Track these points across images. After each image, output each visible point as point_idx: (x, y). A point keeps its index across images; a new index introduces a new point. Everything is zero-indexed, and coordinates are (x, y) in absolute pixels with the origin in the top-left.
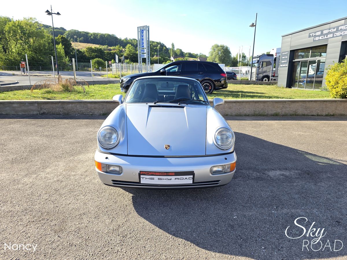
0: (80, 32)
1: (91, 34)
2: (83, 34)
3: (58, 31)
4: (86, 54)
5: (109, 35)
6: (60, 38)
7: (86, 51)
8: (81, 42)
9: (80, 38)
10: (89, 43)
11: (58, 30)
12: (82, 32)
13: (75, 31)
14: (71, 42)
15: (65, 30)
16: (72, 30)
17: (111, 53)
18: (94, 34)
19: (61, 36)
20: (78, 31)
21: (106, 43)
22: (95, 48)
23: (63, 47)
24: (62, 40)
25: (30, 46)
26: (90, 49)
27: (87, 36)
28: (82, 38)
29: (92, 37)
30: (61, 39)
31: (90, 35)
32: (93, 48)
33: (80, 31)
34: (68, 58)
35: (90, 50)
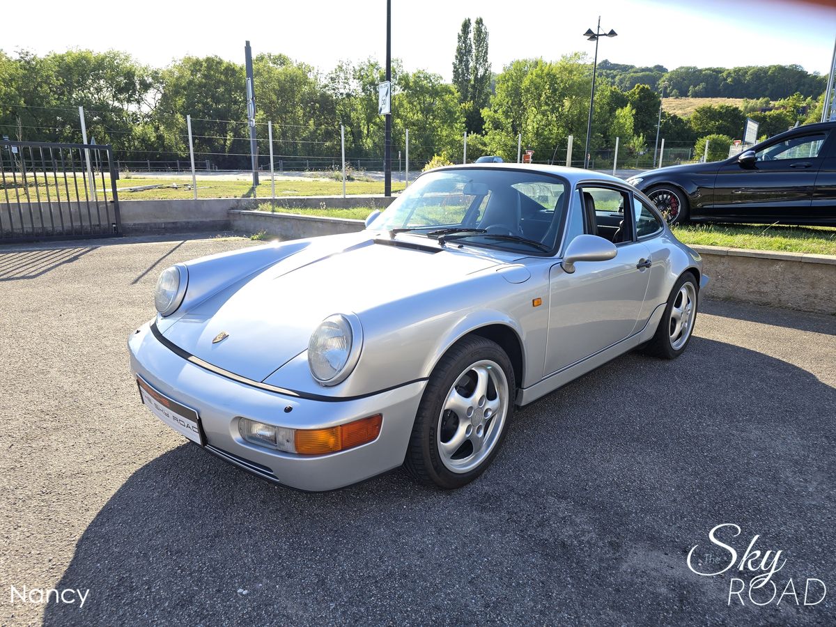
0: (701, 71)
1: (729, 73)
2: (705, 75)
3: (647, 76)
4: (693, 125)
5: (781, 69)
6: (637, 91)
7: (695, 118)
8: (696, 95)
9: (695, 86)
10: (717, 97)
11: (647, 73)
12: (707, 69)
13: (688, 68)
14: (661, 99)
15: (665, 70)
16: (682, 68)
17: (765, 117)
18: (737, 71)
19: (641, 86)
20: (694, 68)
21: (767, 93)
22: (722, 107)
23: (634, 112)
24: (640, 97)
25: (560, 117)
26: (706, 112)
27: (717, 78)
28: (702, 85)
29: (729, 80)
30: (639, 93)
31: (725, 74)
32: (716, 108)
33: (699, 68)
34: (641, 137)
35: (708, 113)
